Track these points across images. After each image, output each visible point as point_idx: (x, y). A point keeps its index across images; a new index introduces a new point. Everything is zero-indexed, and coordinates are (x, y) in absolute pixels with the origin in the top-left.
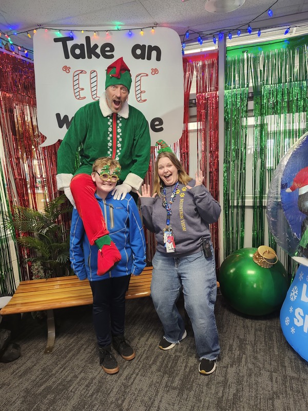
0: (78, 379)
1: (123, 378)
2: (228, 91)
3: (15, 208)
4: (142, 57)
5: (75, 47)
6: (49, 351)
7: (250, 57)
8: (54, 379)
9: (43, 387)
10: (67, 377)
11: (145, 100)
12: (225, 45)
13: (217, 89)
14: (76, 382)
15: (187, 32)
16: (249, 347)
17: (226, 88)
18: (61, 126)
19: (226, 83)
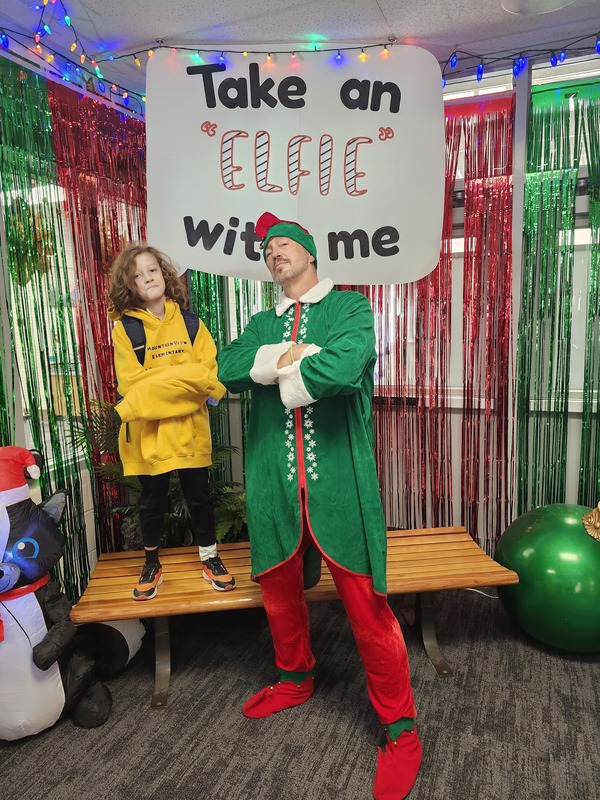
0: (229, 769)
1: (323, 771)
2: (533, 175)
3: (94, 405)
4: (361, 104)
5: (228, 84)
6: (160, 702)
7: (583, 107)
8: (177, 767)
9: (156, 784)
10: (204, 762)
11: (363, 192)
12: (530, 82)
13: (509, 171)
14: (224, 776)
15: (454, 54)
16: (586, 716)
17: (530, 169)
18: (192, 243)
19: (529, 159)
